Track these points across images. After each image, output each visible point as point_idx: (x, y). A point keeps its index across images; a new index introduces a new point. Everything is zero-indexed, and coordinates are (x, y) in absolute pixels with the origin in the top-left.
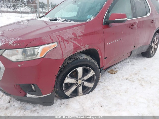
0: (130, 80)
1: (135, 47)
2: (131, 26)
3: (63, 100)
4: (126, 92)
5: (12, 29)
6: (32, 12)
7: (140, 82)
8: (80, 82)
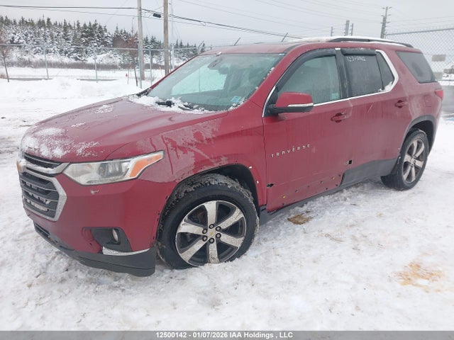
0: (332, 239)
1: (350, 162)
2: (337, 116)
3: (176, 271)
4: (314, 262)
5: (81, 124)
6: (124, 66)
7: (356, 243)
8: (211, 233)
